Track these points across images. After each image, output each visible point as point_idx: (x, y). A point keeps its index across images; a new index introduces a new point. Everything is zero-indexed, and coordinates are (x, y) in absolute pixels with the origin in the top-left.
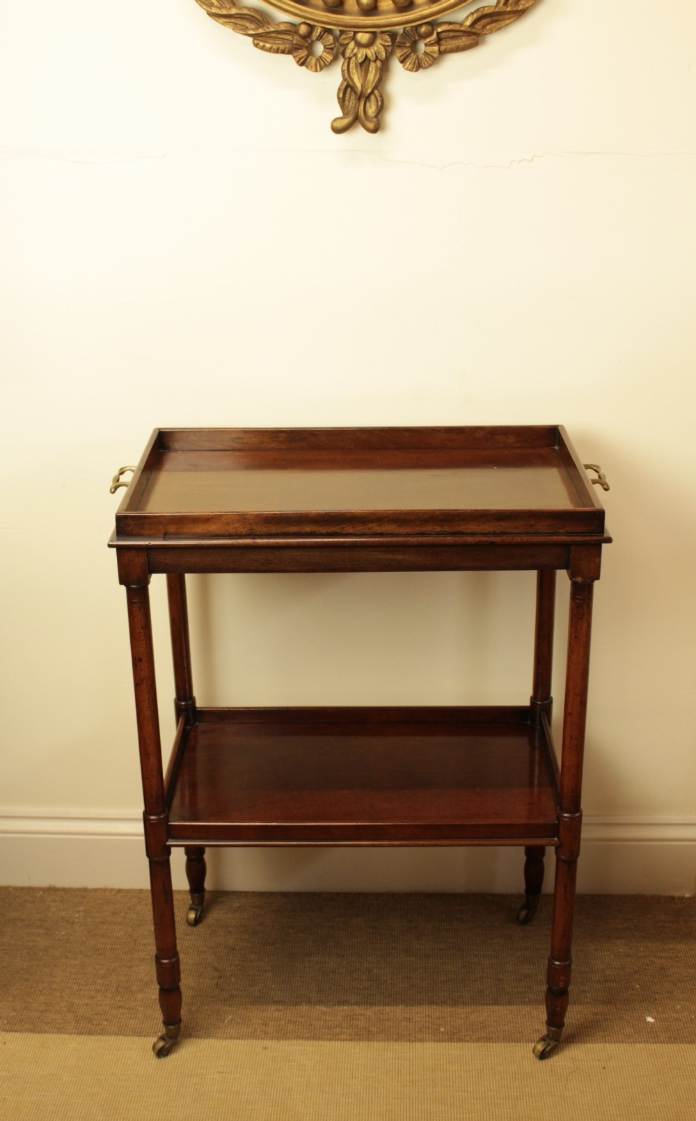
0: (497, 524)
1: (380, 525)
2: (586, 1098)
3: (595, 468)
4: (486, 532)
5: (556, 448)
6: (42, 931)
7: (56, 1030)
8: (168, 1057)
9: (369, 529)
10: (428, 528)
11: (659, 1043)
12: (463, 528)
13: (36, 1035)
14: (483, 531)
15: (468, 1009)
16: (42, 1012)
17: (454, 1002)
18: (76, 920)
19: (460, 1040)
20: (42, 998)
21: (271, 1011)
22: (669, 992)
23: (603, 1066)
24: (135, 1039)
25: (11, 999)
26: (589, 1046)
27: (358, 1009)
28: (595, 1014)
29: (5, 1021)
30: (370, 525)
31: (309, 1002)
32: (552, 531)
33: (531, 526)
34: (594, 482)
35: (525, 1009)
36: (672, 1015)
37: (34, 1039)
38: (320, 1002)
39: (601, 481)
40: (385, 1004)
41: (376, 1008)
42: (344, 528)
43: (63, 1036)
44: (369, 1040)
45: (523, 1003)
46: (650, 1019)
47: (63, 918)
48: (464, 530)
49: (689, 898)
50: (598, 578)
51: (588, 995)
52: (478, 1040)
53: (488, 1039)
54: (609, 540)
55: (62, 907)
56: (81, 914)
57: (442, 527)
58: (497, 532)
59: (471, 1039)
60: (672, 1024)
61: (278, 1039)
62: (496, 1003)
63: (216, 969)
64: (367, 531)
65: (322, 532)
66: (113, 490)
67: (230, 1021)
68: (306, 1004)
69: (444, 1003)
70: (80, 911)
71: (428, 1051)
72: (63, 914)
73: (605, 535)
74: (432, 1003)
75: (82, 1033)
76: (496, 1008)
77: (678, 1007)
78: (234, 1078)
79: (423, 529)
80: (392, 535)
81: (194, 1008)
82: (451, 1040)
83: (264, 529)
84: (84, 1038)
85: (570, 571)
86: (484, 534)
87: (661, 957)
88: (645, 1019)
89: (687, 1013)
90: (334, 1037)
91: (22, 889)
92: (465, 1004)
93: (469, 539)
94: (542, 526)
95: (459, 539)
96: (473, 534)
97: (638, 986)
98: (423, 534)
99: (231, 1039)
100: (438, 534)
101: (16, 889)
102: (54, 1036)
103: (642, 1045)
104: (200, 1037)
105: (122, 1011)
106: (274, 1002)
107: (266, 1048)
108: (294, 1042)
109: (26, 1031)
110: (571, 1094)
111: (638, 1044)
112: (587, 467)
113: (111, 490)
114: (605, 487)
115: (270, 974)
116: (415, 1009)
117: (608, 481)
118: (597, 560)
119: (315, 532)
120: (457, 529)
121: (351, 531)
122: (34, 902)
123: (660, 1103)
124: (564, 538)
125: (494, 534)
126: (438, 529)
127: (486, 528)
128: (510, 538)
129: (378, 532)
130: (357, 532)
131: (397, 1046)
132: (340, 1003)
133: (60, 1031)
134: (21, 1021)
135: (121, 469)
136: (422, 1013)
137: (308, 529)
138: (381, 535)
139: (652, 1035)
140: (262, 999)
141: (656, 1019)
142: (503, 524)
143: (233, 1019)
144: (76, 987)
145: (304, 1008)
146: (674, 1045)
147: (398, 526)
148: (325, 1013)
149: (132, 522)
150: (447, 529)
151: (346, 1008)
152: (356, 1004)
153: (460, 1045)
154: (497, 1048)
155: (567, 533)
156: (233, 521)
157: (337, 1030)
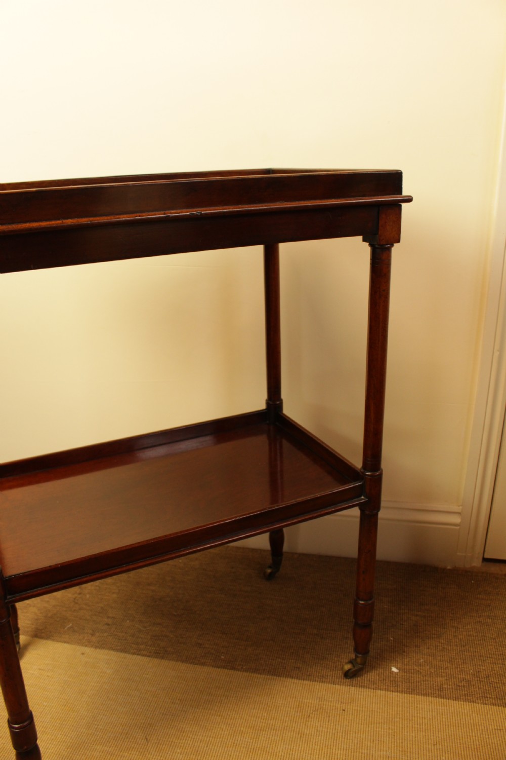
2: (320, 738)
11: (397, 692)
19: (233, 668)
22: (417, 646)
23: (344, 708)
27: (166, 631)
31: (133, 620)
36: (415, 667)
38: (140, 622)
41: (180, 632)
46: (394, 670)
49: (449, 569)
51: (349, 642)
52: (246, 671)
59: (242, 668)
60: (413, 675)
67: (69, 628)
68: (130, 622)
71: (204, 674)
76: (271, 643)
77: (422, 661)
81: (50, 614)
82: (225, 667)
87: (417, 615)
88: (391, 669)
89: (428, 667)
90: (138, 652)
97: (392, 639)
103: (383, 692)
106: (109, 617)
107: (83, 654)
110: (308, 732)
111: (379, 691)
116: (209, 637)
123: (385, 753)
132: (156, 624)
136: (213, 641)
139: (393, 685)
141: (400, 670)
143: (71, 627)
146: (411, 696)
148: (140, 631)
152: (167, 627)
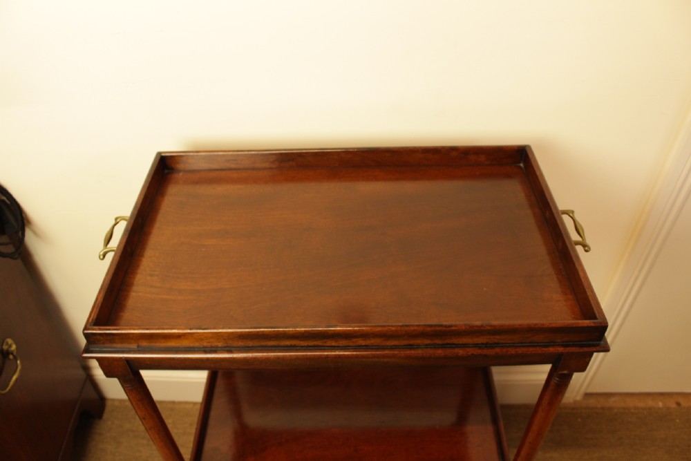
0: (491, 337)
1: (365, 340)
3: (571, 215)
4: (479, 342)
5: (522, 165)
9: (353, 342)
10: (418, 341)
12: (454, 340)
14: (476, 342)
30: (354, 340)
32: (547, 341)
34: (578, 244)
39: (581, 239)
54: (606, 349)
57: (432, 340)
58: (490, 343)
64: (352, 344)
66: (102, 257)
73: (602, 343)
80: (378, 348)
86: (476, 345)
93: (461, 352)
94: (539, 338)
95: (449, 352)
96: (465, 346)
100: (427, 346)
112: (564, 212)
113: (100, 257)
114: (587, 248)
120: (448, 341)
121: (334, 344)
124: (561, 349)
125: (487, 345)
126: (428, 342)
127: (481, 340)
128: (504, 350)
129: (364, 344)
135: (116, 218)
142: (498, 337)
147: (385, 339)
149: (101, 338)
150: (438, 341)
155: (563, 342)
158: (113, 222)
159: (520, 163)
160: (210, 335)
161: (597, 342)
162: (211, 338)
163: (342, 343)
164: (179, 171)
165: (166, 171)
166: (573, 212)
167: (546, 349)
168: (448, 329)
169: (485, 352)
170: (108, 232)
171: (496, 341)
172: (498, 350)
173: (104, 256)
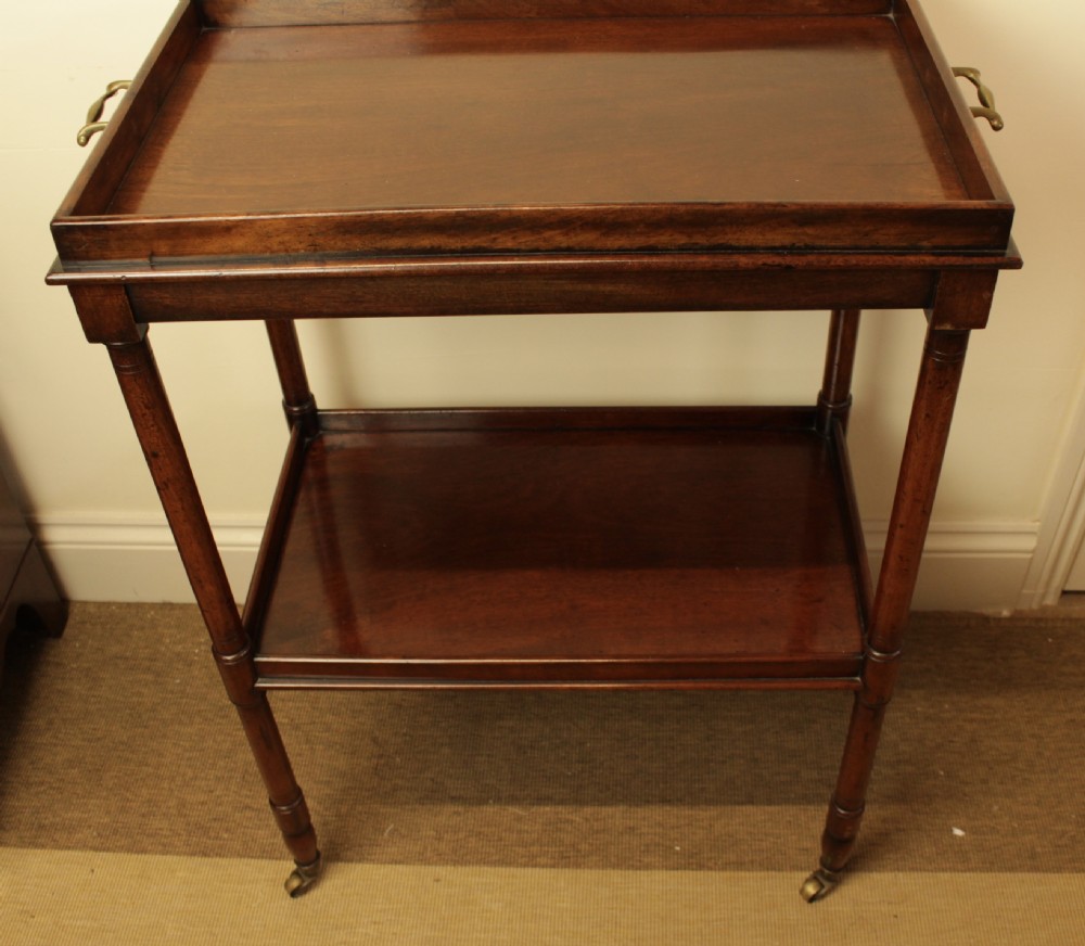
0: (799, 231)
1: (566, 234)
3: (972, 75)
4: (777, 244)
5: (891, 16)
6: (150, 677)
7: (160, 848)
8: (307, 896)
9: (545, 240)
10: (663, 239)
12: (733, 238)
13: (134, 856)
14: (770, 244)
15: (713, 811)
16: (143, 815)
17: (692, 798)
18: (196, 658)
19: (700, 867)
20: (144, 792)
21: (447, 815)
22: (985, 782)
23: (895, 913)
24: (264, 863)
25: (105, 794)
26: (876, 876)
27: (564, 812)
28: (884, 821)
29: (95, 834)
30: (548, 234)
31: (498, 800)
32: (904, 244)
33: (866, 234)
34: (977, 113)
35: (789, 812)
36: (987, 822)
37: (132, 862)
38: (513, 800)
39: (986, 108)
40: (603, 803)
41: (588, 810)
42: (495, 239)
43: (169, 858)
44: (577, 866)
45: (787, 801)
46: (958, 832)
47: (178, 654)
48: (734, 243)
49: (1008, 618)
50: (982, 324)
52: (725, 867)
53: (740, 865)
54: (1016, 264)
55: (178, 637)
56: (203, 648)
57: (690, 236)
58: (797, 245)
59: (716, 864)
60: (986, 837)
61: (456, 863)
62: (750, 801)
63: (375, 740)
64: (542, 245)
65: (453, 247)
66: (82, 140)
67: (392, 833)
68: (494, 802)
69: (680, 801)
70: (200, 644)
71: (656, 887)
72: (179, 648)
73: (1008, 252)
74: (665, 801)
75: (193, 854)
76: (750, 809)
77: (995, 808)
78: (393, 934)
79: (653, 241)
81: (344, 810)
82: (687, 867)
83: (339, 244)
84: (197, 860)
85: (931, 312)
86: (773, 250)
87: (972, 720)
88: (952, 831)
89: (1007, 819)
90: (531, 862)
91: (129, 605)
92: (709, 802)
93: (743, 261)
94: (887, 236)
95: (721, 261)
96: (750, 250)
97: (942, 773)
98: (651, 250)
99: (392, 863)
100: (682, 249)
101: (120, 605)
102: (158, 858)
103: (948, 875)
104: (350, 860)
105: (248, 814)
106: (453, 798)
107: (438, 880)
108: (476, 869)
109: (121, 849)
111: (942, 874)
112: (959, 72)
113: (78, 140)
114: (995, 123)
115: (446, 750)
116: (642, 812)
117: (999, 108)
118: (985, 296)
119: (439, 247)
120: (720, 240)
121: (510, 244)
122: (142, 628)
124: (929, 259)
125: (792, 250)
126: (682, 240)
127: (780, 238)
128: (824, 259)
129: (564, 245)
130: (523, 247)
131: (616, 876)
132: (541, 800)
133: (166, 849)
134: (115, 832)
135: (110, 86)
136: (651, 818)
137: (426, 242)
138: (569, 251)
139: (960, 859)
140: (435, 795)
141: (965, 832)
142: (810, 231)
143: (395, 830)
144: (190, 773)
145: (490, 810)
146: (990, 874)
147: (604, 234)
148: (519, 819)
149: (84, 238)
150: (701, 240)
151: (548, 809)
152: (562, 802)
153: (701, 874)
154: (752, 880)
155: (935, 247)
156: (277, 230)
157: (535, 849)
158: (104, 92)
159: (888, 12)
160: (284, 224)
161: (999, 251)
162: (286, 232)
163: (526, 240)
164: (229, 28)
165: (205, 29)
166: (976, 72)
167: (902, 258)
168: (717, 208)
169: (789, 260)
170: (95, 104)
171: (808, 241)
172: (812, 258)
173: (88, 138)
